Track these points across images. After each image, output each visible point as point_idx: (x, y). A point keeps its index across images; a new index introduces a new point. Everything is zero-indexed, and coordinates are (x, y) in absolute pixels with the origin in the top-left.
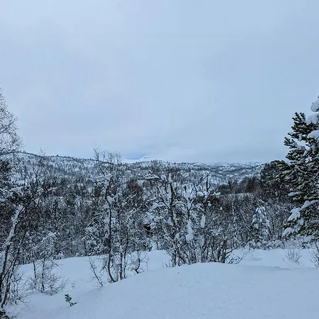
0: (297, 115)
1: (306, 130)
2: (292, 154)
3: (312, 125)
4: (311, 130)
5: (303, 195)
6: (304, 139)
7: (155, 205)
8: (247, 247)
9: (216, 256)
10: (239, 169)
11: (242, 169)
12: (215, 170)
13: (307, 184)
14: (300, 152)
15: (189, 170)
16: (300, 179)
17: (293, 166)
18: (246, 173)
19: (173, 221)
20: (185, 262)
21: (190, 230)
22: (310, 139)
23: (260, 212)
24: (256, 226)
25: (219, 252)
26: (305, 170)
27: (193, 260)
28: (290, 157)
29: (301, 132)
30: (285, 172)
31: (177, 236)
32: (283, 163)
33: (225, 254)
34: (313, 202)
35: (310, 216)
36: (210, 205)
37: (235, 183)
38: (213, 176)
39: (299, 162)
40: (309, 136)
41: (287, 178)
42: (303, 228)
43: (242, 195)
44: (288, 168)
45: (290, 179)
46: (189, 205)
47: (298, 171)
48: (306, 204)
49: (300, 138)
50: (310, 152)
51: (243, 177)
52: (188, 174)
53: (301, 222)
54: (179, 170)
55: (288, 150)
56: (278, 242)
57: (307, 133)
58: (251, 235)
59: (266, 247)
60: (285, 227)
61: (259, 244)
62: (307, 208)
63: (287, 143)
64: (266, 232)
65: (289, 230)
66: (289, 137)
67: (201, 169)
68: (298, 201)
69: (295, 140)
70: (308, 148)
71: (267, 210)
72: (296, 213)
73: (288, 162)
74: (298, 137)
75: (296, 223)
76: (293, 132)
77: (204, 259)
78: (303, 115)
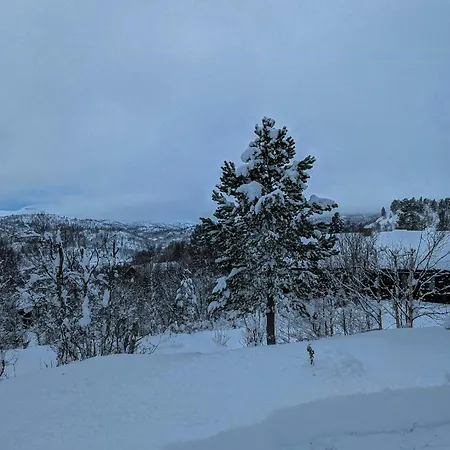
0: (226, 164)
1: (236, 183)
2: (220, 211)
3: (241, 177)
4: (241, 184)
5: (231, 261)
6: (233, 193)
7: (35, 277)
8: (168, 331)
9: (121, 346)
10: (165, 231)
11: (168, 231)
12: (134, 231)
13: (234, 248)
14: (229, 209)
15: (96, 230)
16: (227, 242)
17: (220, 226)
18: (174, 236)
19: (61, 299)
20: (76, 358)
21: (86, 312)
22: (239, 194)
23: (186, 285)
24: (181, 304)
25: (126, 340)
26: (233, 231)
27: (88, 354)
28: (218, 215)
29: (230, 185)
30: (212, 232)
31: (66, 321)
32: (209, 221)
33: (134, 342)
34: (240, 269)
35: (237, 286)
36: (116, 275)
37: (160, 249)
38: (130, 239)
39: (228, 222)
40: (239, 190)
41: (214, 239)
42: (229, 302)
43: (165, 264)
44: (214, 228)
45: (217, 242)
46: (87, 276)
47: (226, 232)
48: (234, 272)
49: (229, 192)
50: (239, 209)
51: (169, 241)
52: (94, 235)
53: (227, 294)
54: (82, 229)
55: (216, 206)
56: (206, 323)
57: (236, 188)
58: (174, 316)
59: (190, 330)
60: (210, 301)
61: (183, 326)
62: (234, 277)
63: (215, 197)
64: (192, 311)
65: (214, 305)
66: (218, 190)
67: (114, 230)
68: (225, 268)
69: (224, 194)
70: (237, 205)
71: (194, 283)
72: (221, 283)
73: (216, 221)
74: (226, 191)
75: (221, 295)
76: (221, 184)
77: (105, 351)
78: (232, 165)
